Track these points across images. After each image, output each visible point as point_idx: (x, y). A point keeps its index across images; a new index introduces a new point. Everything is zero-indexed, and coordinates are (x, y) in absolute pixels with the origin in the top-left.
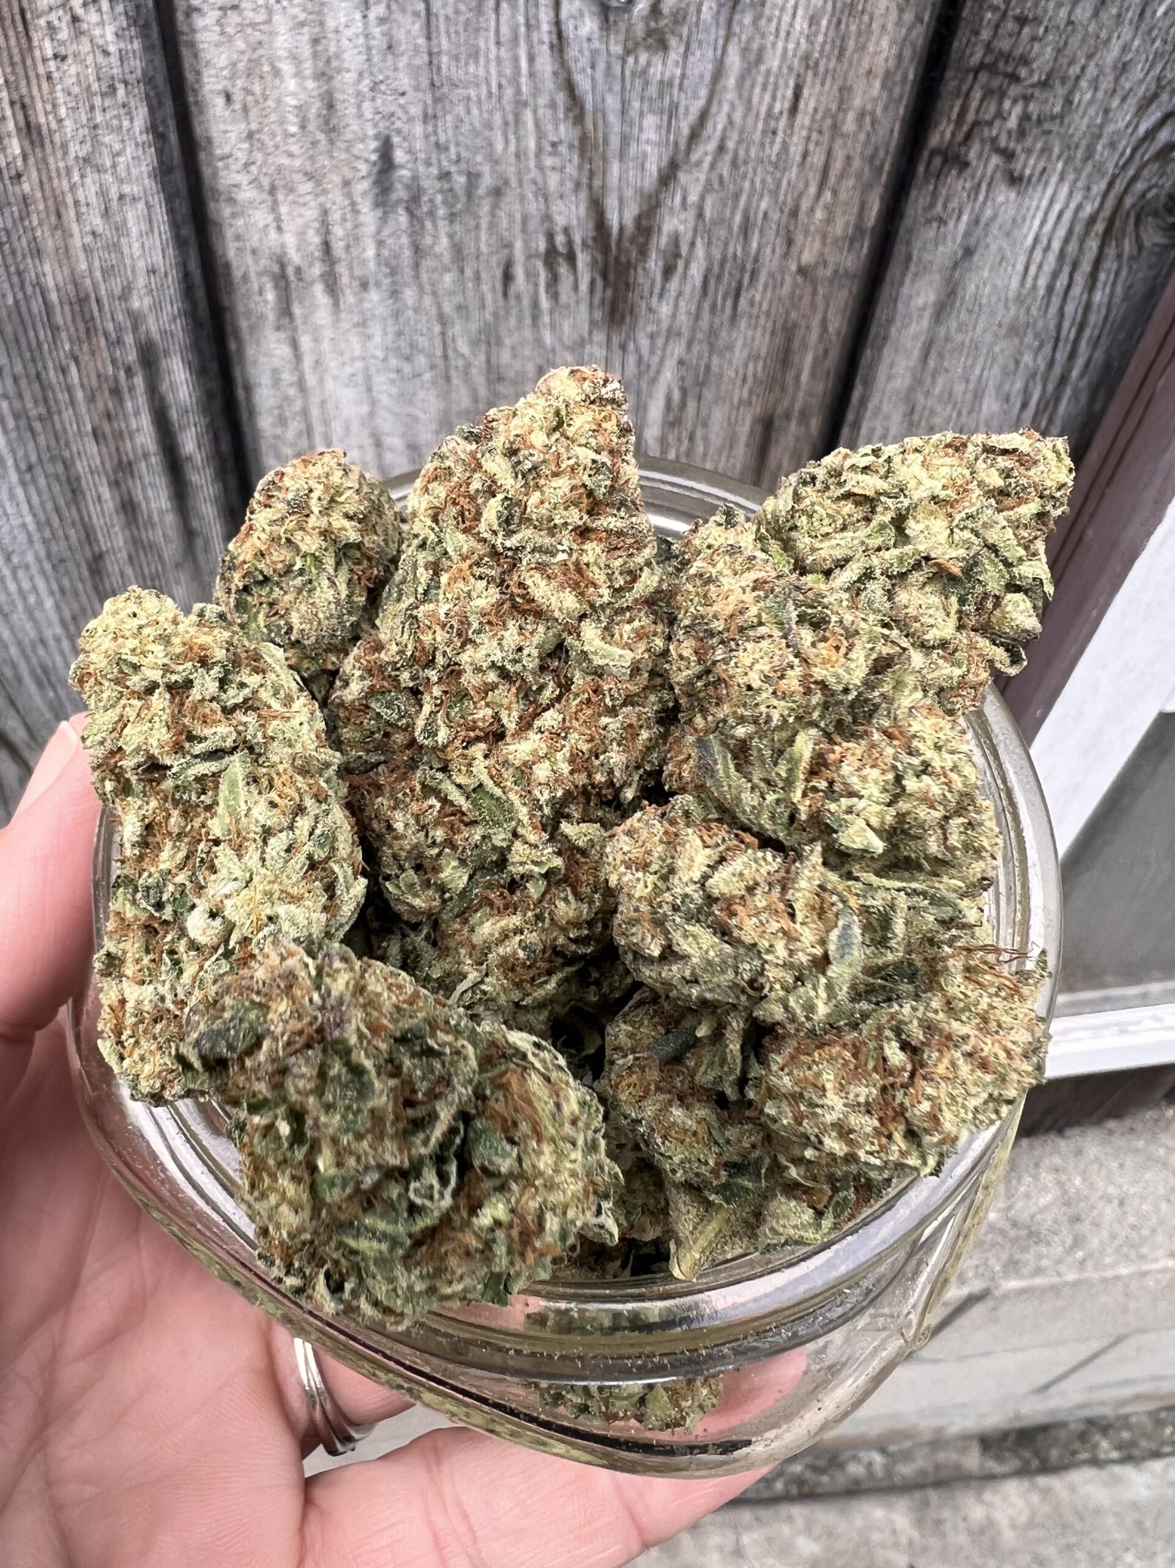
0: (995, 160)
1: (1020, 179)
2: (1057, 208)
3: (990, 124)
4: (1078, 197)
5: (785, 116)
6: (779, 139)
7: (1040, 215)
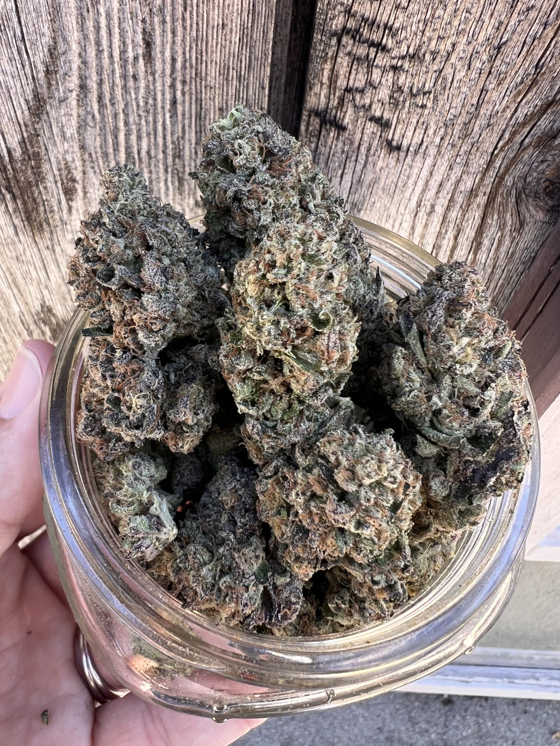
0: (371, 128)
1: (398, 148)
2: (437, 178)
3: (362, 91)
4: (457, 170)
5: (141, 61)
6: (142, 84)
7: (421, 183)
